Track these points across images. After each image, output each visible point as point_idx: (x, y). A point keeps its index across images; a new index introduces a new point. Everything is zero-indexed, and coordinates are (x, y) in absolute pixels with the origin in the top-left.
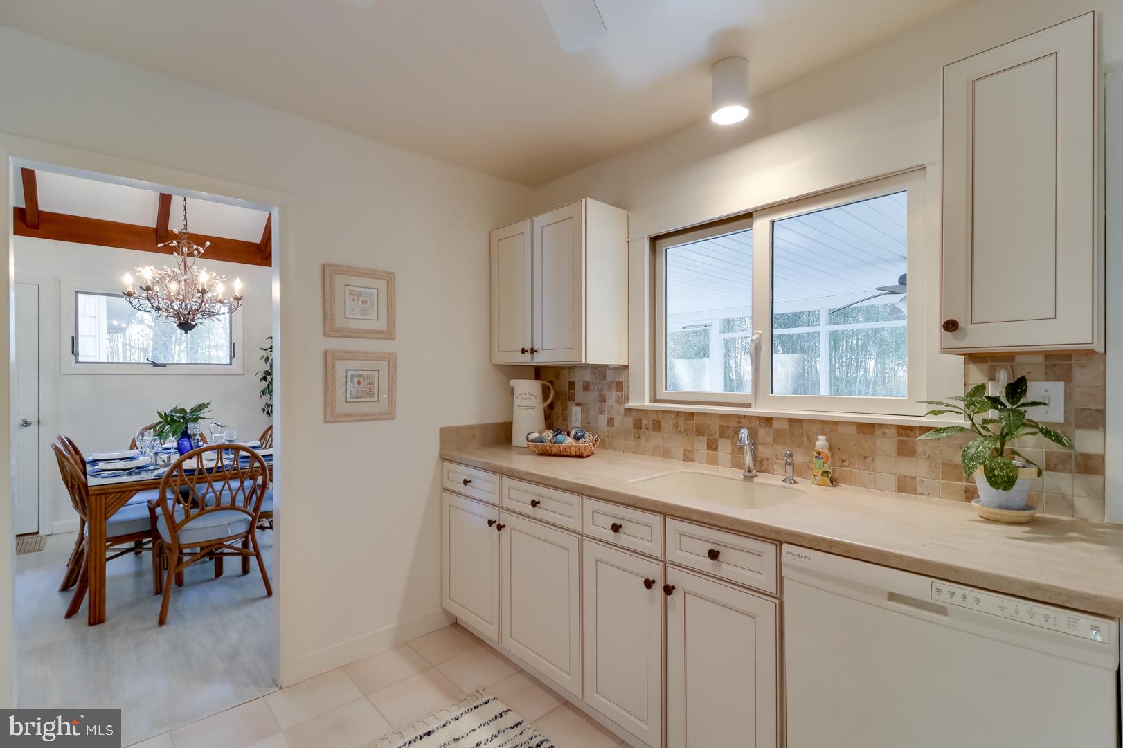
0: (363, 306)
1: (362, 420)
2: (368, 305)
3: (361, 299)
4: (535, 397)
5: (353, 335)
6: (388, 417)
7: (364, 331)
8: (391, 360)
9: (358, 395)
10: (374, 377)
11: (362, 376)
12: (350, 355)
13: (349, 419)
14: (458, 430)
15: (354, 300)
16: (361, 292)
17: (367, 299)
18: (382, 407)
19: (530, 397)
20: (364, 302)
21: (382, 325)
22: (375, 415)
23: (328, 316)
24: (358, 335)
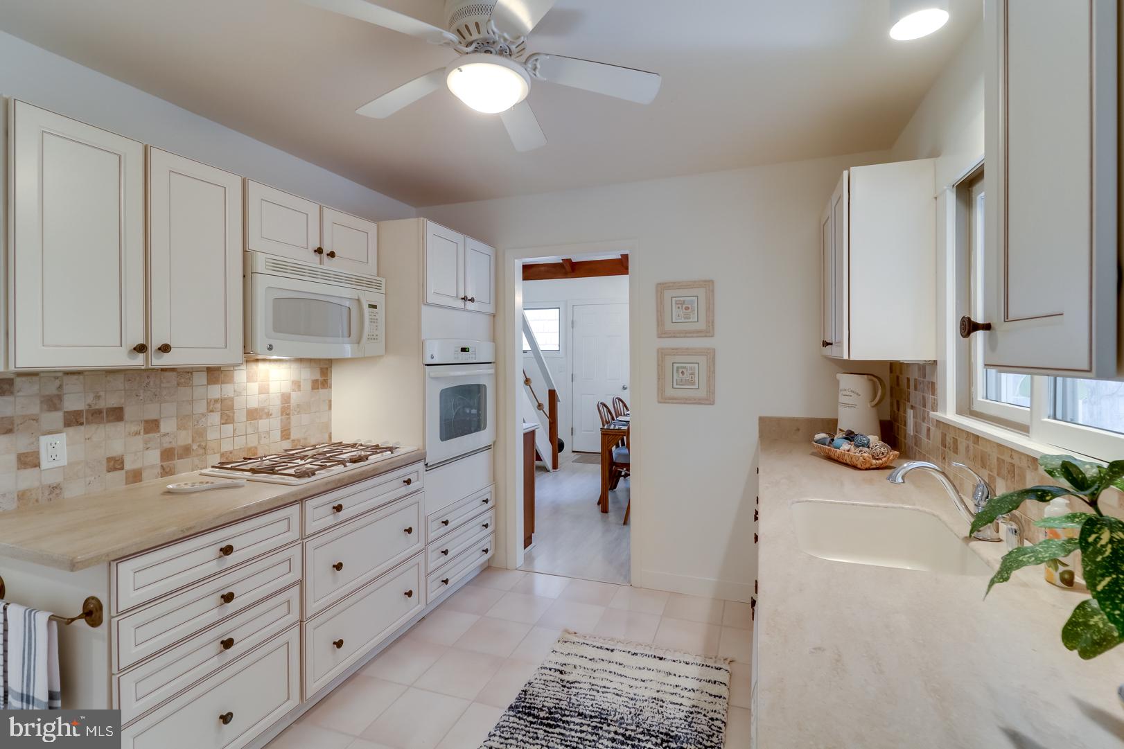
0: (687, 311)
1: (685, 403)
2: (689, 311)
3: (684, 306)
4: (858, 394)
5: (678, 335)
6: (707, 402)
7: (687, 332)
8: (710, 355)
9: (681, 382)
10: (694, 368)
11: (685, 368)
12: (676, 351)
13: (675, 401)
14: (779, 421)
15: (679, 308)
16: (684, 301)
17: (690, 306)
18: (702, 393)
19: (852, 394)
20: (687, 308)
21: (702, 326)
22: (695, 400)
23: (660, 322)
24: (682, 335)
